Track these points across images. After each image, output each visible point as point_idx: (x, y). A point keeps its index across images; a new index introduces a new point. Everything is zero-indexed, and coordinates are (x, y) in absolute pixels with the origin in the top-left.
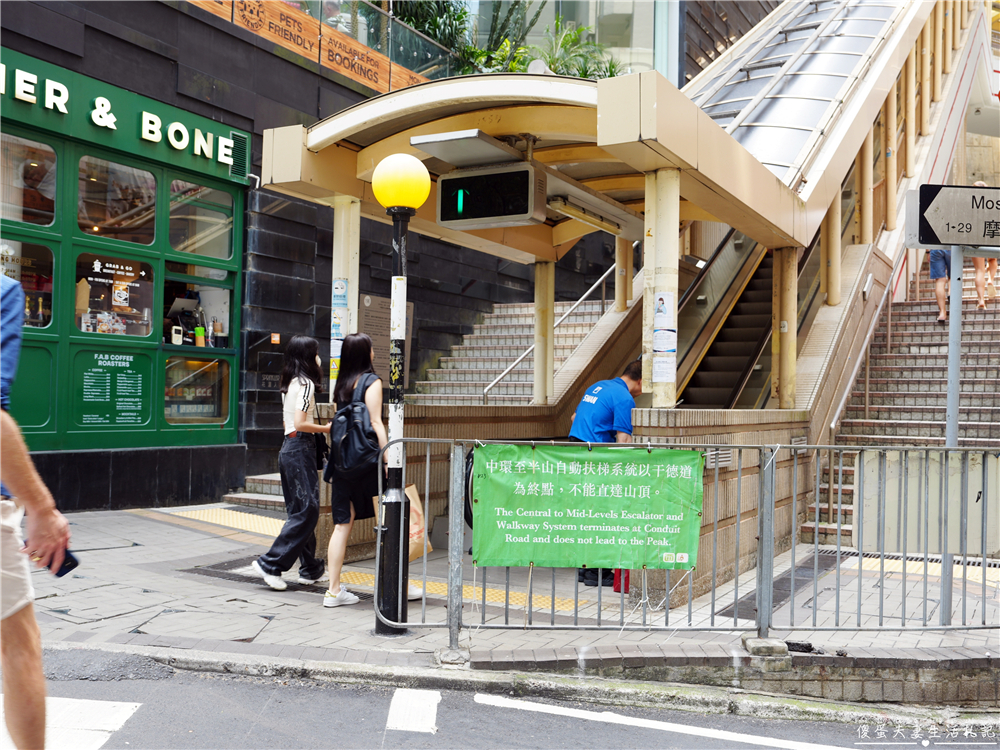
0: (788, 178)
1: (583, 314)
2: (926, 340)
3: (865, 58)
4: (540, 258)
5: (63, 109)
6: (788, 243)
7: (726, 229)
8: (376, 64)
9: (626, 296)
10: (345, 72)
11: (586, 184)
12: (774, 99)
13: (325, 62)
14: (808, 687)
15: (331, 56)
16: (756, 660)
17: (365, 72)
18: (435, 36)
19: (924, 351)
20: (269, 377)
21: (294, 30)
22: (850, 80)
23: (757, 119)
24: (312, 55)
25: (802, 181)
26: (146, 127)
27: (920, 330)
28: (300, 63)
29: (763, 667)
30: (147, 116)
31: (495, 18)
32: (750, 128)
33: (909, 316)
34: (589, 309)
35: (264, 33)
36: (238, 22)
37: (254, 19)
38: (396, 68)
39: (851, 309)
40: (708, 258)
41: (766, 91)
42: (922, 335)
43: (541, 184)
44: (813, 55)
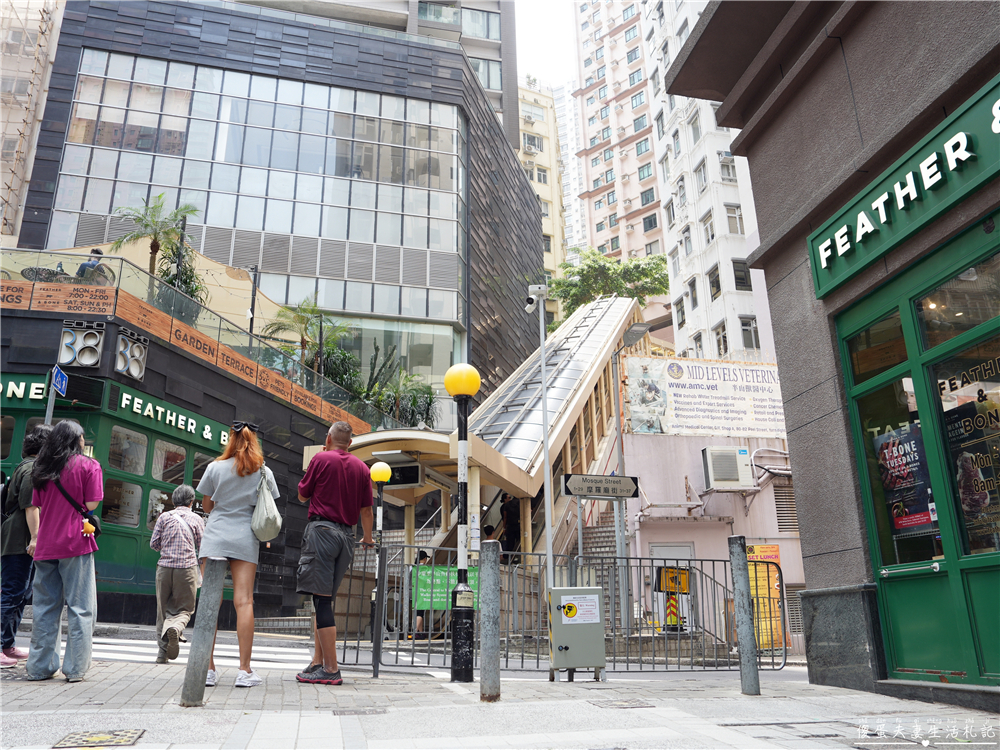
0: (524, 466)
1: (422, 536)
2: (600, 545)
3: (565, 401)
4: (408, 503)
5: (193, 431)
6: (526, 495)
7: (498, 489)
8: (315, 402)
9: (447, 524)
10: (302, 406)
11: (435, 468)
12: (520, 424)
13: (293, 402)
14: (531, 650)
15: (296, 398)
16: (513, 641)
17: (310, 406)
18: (341, 385)
19: (598, 550)
20: (265, 566)
21: (281, 387)
22: (557, 414)
23: (511, 435)
24: (288, 399)
25: (532, 466)
26: (223, 438)
27: (597, 540)
28: (284, 404)
29: (515, 643)
30: (223, 433)
31: (372, 374)
32: (508, 439)
33: (592, 533)
34: (425, 533)
35: (269, 390)
36: (259, 385)
37: (265, 383)
38: (324, 403)
39: (560, 528)
40: (489, 504)
41: (516, 419)
42: (597, 542)
43: (423, 471)
44: (555, 378)
